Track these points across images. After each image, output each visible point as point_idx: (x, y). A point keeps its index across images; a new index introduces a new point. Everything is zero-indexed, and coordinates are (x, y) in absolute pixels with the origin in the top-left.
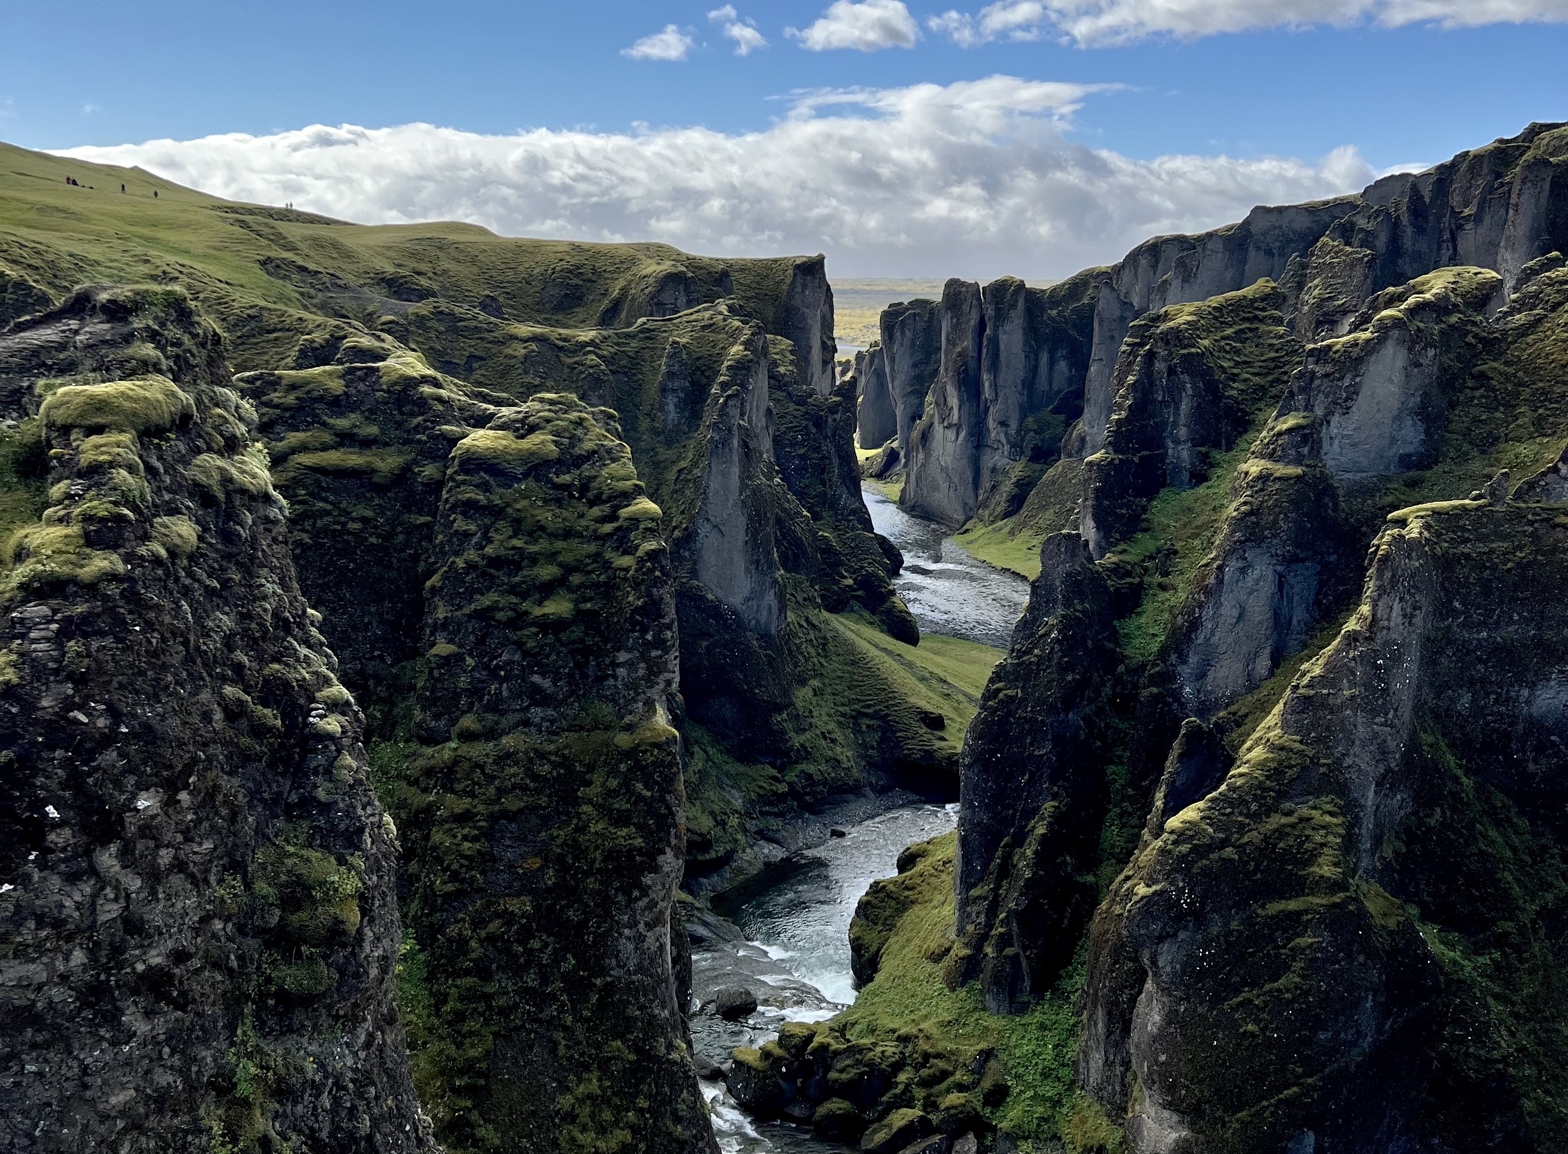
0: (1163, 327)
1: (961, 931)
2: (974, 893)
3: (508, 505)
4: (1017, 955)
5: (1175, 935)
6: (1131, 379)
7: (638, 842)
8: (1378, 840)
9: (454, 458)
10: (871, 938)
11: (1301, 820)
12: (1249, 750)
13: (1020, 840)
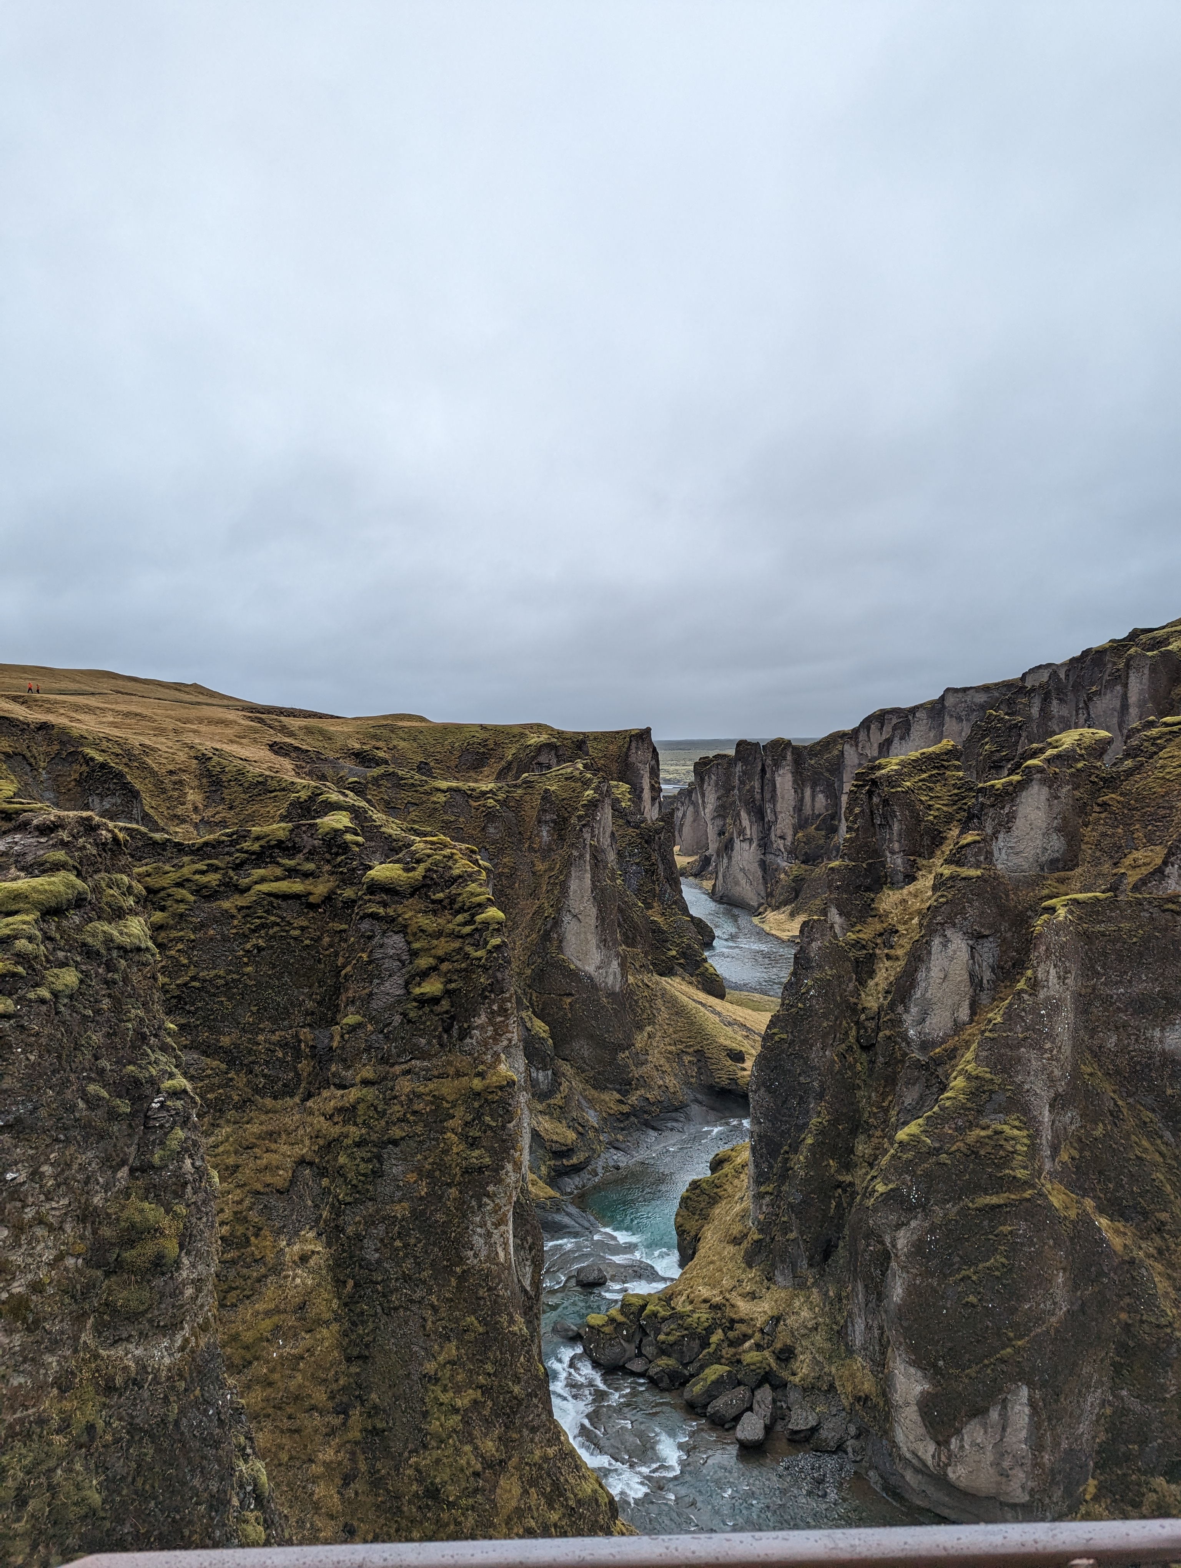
0: (879, 773)
1: (755, 1220)
2: (763, 1189)
3: (400, 915)
4: (796, 1239)
5: (908, 1223)
6: (857, 810)
7: (487, 1160)
8: (1055, 1149)
9: (363, 884)
10: (691, 1225)
11: (997, 1133)
12: (955, 1078)
13: (794, 1148)
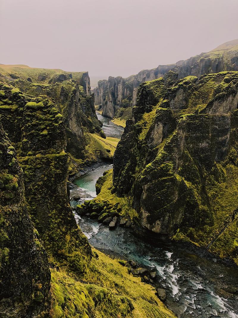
0: (145, 85)
1: (113, 184)
2: (115, 178)
3: (35, 115)
4: (122, 188)
5: (147, 184)
6: (140, 94)
7: (61, 172)
8: (178, 168)
9: (25, 107)
10: (99, 186)
11: (167, 165)
12: (159, 154)
13: (123, 170)
